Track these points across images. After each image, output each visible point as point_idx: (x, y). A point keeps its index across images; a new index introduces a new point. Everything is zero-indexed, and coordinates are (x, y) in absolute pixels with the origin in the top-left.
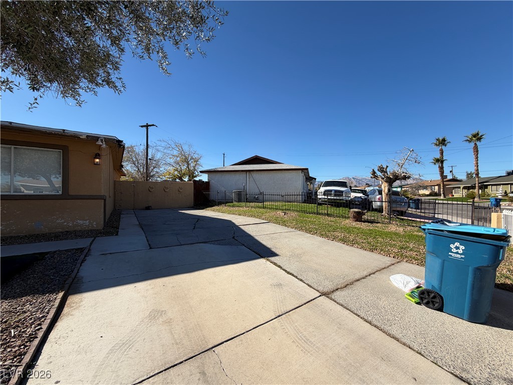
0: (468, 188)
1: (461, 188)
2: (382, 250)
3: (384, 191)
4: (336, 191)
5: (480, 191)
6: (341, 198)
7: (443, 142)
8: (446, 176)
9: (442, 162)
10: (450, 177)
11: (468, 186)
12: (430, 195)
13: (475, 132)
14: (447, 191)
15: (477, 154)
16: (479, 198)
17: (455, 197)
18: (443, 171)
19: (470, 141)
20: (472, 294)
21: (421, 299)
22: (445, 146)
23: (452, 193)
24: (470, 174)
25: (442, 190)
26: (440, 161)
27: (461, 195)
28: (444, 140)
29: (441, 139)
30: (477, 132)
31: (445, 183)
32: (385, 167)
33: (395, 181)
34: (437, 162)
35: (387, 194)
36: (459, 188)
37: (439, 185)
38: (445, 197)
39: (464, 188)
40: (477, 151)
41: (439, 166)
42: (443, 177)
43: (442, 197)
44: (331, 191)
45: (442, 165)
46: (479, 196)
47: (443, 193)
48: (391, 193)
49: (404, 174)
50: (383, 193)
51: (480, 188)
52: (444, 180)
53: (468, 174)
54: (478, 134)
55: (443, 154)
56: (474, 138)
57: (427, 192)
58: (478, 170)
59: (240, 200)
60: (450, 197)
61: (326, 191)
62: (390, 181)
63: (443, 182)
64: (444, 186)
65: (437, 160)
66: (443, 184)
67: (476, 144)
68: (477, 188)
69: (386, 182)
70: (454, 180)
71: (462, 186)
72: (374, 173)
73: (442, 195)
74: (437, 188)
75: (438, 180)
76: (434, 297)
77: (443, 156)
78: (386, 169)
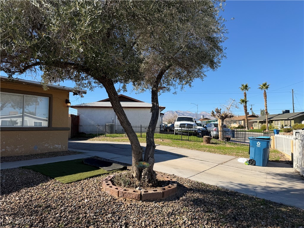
0: (261, 122)
1: (258, 122)
2: (229, 154)
3: (219, 125)
4: (188, 124)
5: (269, 124)
6: (191, 129)
7: (246, 87)
8: (248, 113)
9: (246, 102)
10: (250, 114)
11: (262, 121)
12: (239, 128)
13: (264, 83)
14: (250, 125)
15: (266, 98)
16: (268, 130)
17: (254, 129)
18: (247, 110)
19: (262, 88)
20: (263, 157)
21: (249, 163)
22: (247, 90)
23: (252, 126)
24: (263, 111)
25: (246, 124)
26: (244, 102)
27: (258, 127)
28: (246, 86)
29: (245, 85)
30: (265, 83)
31: (248, 118)
32: (219, 109)
33: (225, 118)
34: (242, 102)
35: (221, 127)
36: (257, 122)
37: (244, 120)
38: (248, 129)
39: (260, 122)
40: (266, 96)
41: (244, 105)
42: (247, 113)
43: (246, 129)
44: (185, 124)
45: (246, 105)
46: (268, 128)
47: (247, 126)
48: (224, 126)
49: (230, 114)
50: (219, 126)
51: (269, 122)
52: (248, 116)
53: (262, 111)
54: (266, 84)
55: (246, 96)
56: (264, 87)
57: (236, 125)
58: (267, 109)
59: (112, 132)
60: (252, 129)
61: (181, 124)
62: (223, 118)
63: (247, 117)
64: (248, 120)
65: (243, 101)
66: (247, 119)
67: (265, 91)
68: (267, 122)
69: (220, 119)
70: (253, 116)
71: (258, 121)
72: (213, 113)
73: (247, 127)
74: (243, 122)
75: (243, 116)
76: (253, 161)
77: (246, 98)
78: (220, 111)
